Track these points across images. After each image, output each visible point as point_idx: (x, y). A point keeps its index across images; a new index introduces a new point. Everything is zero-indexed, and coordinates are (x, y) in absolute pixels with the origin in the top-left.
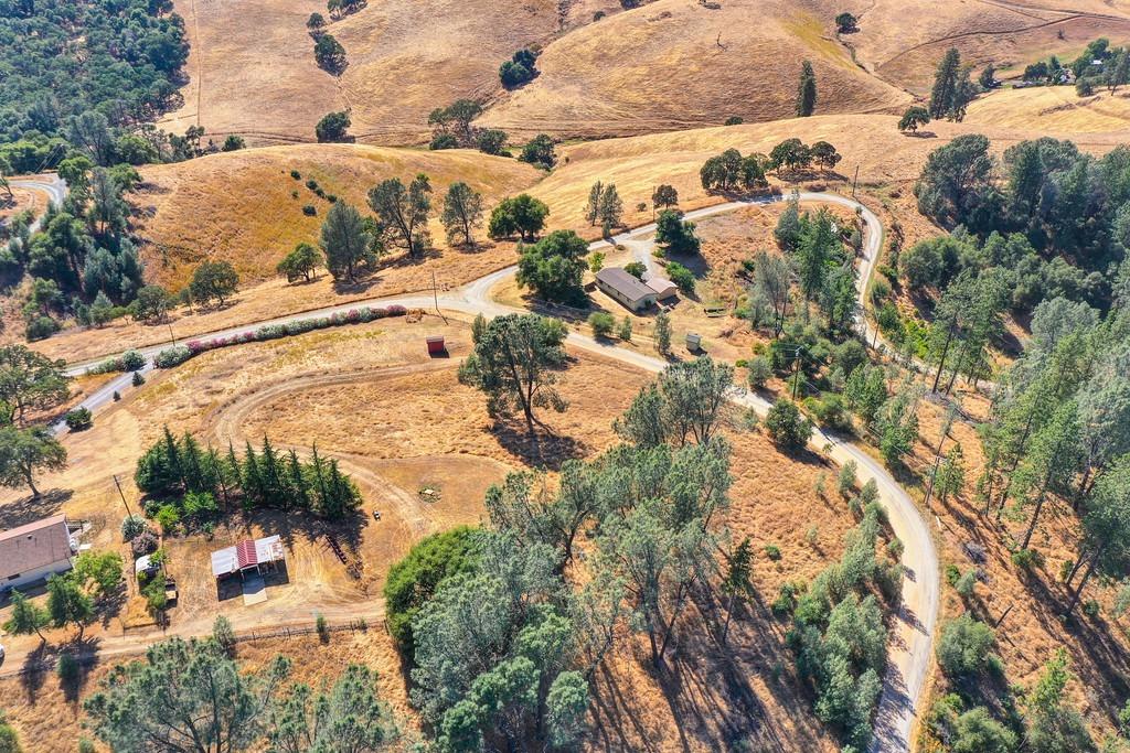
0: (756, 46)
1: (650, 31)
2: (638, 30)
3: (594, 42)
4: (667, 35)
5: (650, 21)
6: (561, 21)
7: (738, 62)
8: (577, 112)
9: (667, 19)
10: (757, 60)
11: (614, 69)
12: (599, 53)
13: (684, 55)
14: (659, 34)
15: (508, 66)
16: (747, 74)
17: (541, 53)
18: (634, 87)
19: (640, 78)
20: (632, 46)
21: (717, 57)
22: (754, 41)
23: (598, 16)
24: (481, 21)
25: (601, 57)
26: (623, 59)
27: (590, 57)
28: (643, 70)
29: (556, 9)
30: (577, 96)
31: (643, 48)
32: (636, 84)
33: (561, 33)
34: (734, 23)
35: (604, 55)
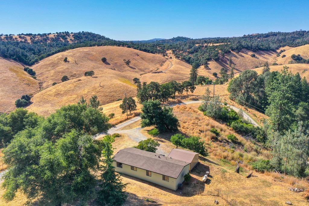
0: (113, 85)
1: (75, 85)
2: (70, 85)
3: (54, 90)
4: (81, 86)
5: (74, 82)
6: (40, 88)
7: (109, 90)
8: (50, 112)
9: (80, 81)
10: (115, 89)
11: (63, 97)
12: (56, 93)
13: (89, 90)
14: (79, 86)
15: (19, 101)
16: (113, 93)
17: (33, 96)
18: (72, 101)
19: (74, 98)
20: (69, 90)
21: (101, 90)
22: (112, 84)
23: (54, 84)
24: (6, 88)
25: (58, 94)
26: (66, 94)
27: (53, 95)
28: (75, 96)
29: (37, 84)
30: (50, 107)
31: (73, 90)
32: (73, 100)
33: (40, 91)
34: (104, 81)
35: (59, 94)
